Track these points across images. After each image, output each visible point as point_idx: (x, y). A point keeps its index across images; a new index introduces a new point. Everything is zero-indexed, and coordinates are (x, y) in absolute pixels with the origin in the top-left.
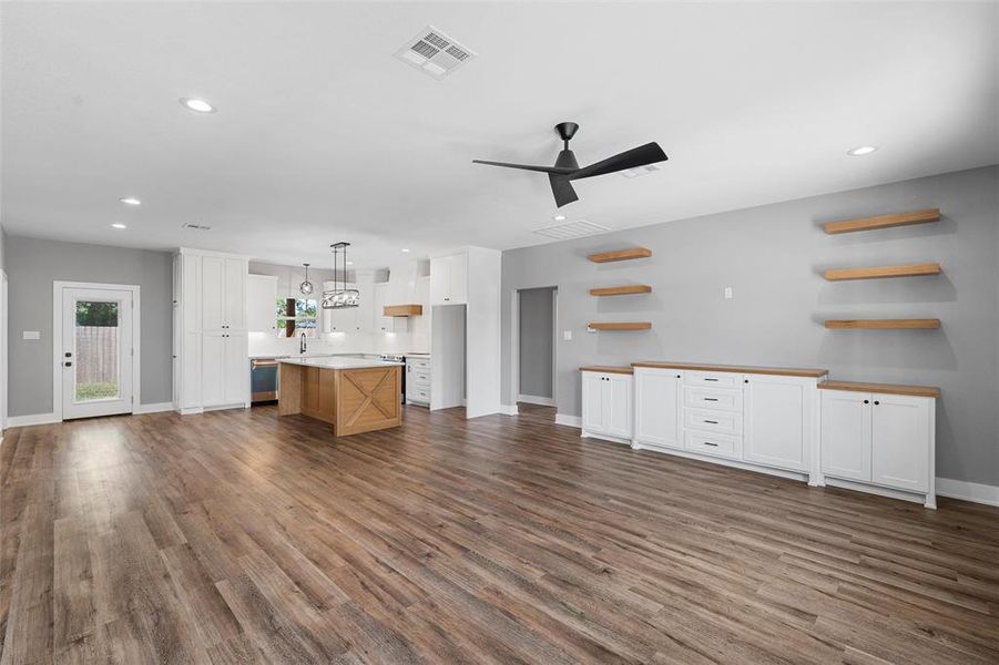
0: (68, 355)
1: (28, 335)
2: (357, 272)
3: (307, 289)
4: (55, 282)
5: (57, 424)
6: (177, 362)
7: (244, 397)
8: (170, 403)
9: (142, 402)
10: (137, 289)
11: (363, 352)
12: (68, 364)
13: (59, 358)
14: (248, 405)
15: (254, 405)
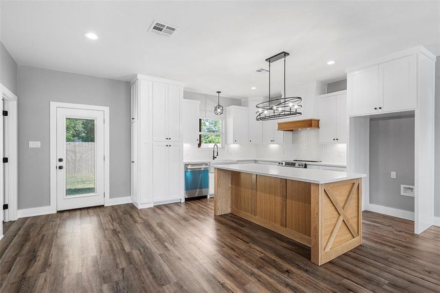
0: (61, 160)
1: (33, 144)
2: (249, 99)
3: (219, 110)
4: (52, 103)
5: (52, 215)
6: (134, 166)
7: (180, 195)
8: (129, 197)
9: (111, 196)
10: (107, 109)
11: (256, 159)
12: (61, 168)
13: (54, 163)
14: (183, 201)
15: (187, 200)
